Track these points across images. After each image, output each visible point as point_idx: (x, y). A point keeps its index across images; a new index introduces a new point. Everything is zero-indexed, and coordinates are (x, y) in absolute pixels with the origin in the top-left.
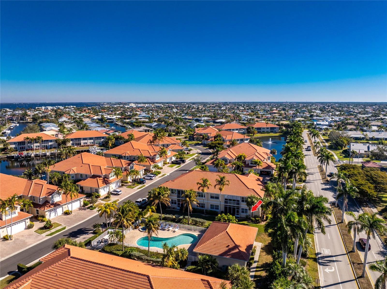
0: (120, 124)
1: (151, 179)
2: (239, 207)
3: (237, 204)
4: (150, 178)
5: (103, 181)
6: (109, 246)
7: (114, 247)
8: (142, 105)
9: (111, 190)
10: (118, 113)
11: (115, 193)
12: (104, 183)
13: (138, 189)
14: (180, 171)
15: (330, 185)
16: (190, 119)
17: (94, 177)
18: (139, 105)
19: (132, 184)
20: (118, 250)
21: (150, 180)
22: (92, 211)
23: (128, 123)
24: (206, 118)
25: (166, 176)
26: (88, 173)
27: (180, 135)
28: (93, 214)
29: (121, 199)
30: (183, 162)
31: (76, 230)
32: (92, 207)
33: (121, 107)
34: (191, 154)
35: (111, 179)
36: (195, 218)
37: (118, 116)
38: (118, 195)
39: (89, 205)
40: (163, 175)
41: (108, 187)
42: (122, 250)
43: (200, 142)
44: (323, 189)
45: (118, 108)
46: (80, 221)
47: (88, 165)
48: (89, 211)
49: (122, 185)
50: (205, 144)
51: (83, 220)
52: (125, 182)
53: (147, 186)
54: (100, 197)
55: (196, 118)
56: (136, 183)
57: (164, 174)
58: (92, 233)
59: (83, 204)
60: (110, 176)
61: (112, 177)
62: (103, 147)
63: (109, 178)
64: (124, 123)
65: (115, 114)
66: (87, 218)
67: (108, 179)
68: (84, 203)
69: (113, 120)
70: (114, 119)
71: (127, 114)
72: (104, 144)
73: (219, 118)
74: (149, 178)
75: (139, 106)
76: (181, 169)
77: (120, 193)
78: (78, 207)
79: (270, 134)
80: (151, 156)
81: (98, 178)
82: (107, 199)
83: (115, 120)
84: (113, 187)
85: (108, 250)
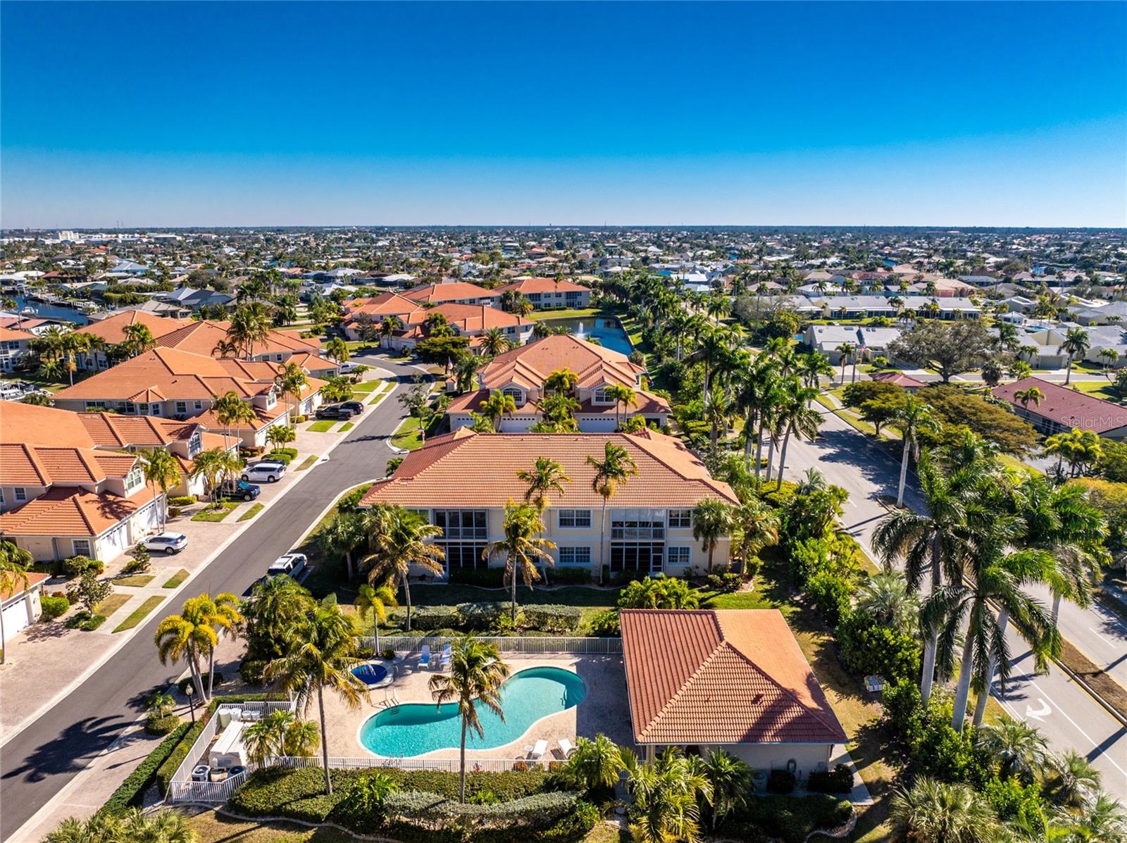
0: (51, 297)
1: (272, 480)
2: (663, 544)
3: (655, 536)
4: (270, 477)
5: (103, 508)
6: (259, 787)
7: (284, 784)
8: (105, 237)
9: (141, 538)
10: (24, 261)
11: (162, 546)
12: (109, 516)
13: (241, 519)
14: (359, 440)
15: (833, 445)
16: (295, 277)
17: (57, 493)
18: (96, 238)
19: (206, 505)
20: (306, 797)
21: (268, 482)
22: (95, 637)
23: (82, 295)
24: (349, 272)
25: (318, 463)
26: (30, 482)
27: (289, 326)
28: (104, 647)
29: (192, 568)
30: (357, 408)
31: (54, 734)
32: (87, 619)
33: (30, 245)
34: (364, 382)
35: (129, 494)
36: (535, 606)
37: (32, 273)
38: (175, 552)
39: (72, 611)
40: (309, 461)
41: (124, 528)
42: (325, 793)
43: (374, 345)
44: (823, 459)
45: (19, 248)
46: (56, 689)
47: (20, 448)
48: (79, 636)
49: (173, 514)
50: (393, 349)
51: (69, 682)
52: (178, 502)
53: (268, 505)
54: (101, 572)
55: (313, 273)
56: (224, 499)
57: (308, 456)
58: (136, 735)
59: (40, 611)
60: (126, 482)
61: (136, 487)
62: (19, 380)
63: (124, 490)
64: (65, 295)
65: (18, 267)
66: (81, 670)
67: (117, 496)
68: (43, 605)
69: (16, 287)
70: (20, 281)
71: (64, 267)
72: (22, 368)
73: (391, 272)
74: (265, 476)
75: (93, 239)
76: (361, 435)
77: (180, 546)
78: (21, 629)
79: (567, 311)
80: (249, 396)
81: (77, 496)
82: (137, 576)
83: (24, 286)
84: (142, 525)
85: (261, 806)
